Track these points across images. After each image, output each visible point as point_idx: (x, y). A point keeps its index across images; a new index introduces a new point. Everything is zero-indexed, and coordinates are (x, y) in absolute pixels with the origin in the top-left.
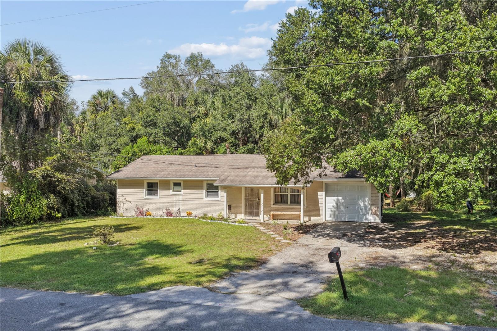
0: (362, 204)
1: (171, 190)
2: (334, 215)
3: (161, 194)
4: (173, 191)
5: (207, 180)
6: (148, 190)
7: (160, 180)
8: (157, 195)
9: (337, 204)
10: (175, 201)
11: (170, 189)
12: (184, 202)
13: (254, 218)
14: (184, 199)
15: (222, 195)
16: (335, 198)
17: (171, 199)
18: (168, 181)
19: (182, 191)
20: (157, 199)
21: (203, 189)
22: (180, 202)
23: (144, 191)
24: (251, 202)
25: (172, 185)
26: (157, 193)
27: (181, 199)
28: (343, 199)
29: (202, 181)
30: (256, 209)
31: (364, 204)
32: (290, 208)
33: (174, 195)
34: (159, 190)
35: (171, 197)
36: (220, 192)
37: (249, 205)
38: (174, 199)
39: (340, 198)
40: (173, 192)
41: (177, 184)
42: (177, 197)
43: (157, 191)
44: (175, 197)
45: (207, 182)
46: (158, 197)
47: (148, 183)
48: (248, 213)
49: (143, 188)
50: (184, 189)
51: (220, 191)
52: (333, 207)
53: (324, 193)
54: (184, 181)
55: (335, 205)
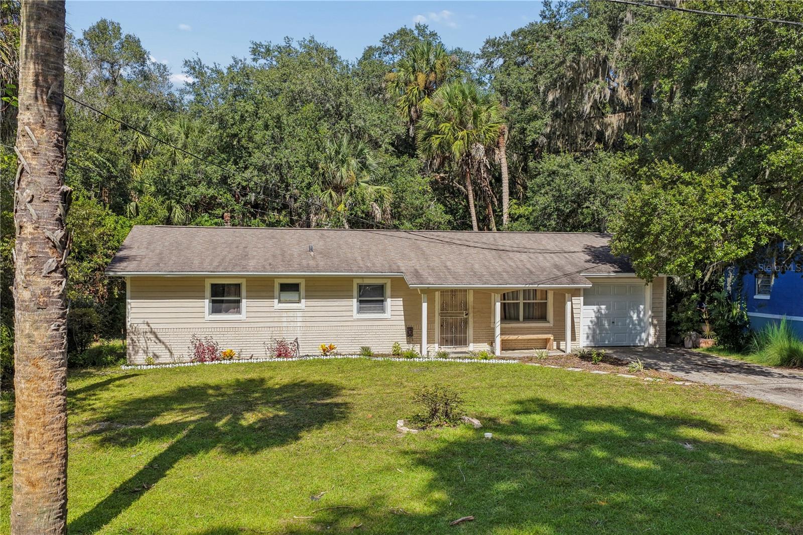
0: (635, 317)
1: (276, 301)
2: (593, 337)
3: (250, 309)
4: (280, 302)
5: (362, 278)
6: (214, 302)
7: (250, 279)
8: (239, 312)
9: (597, 318)
10: (285, 324)
11: (273, 297)
12: (308, 324)
13: (459, 350)
14: (308, 319)
15: (394, 306)
16: (595, 308)
17: (276, 319)
18: (270, 280)
19: (303, 301)
20: (240, 321)
21: (351, 297)
22: (299, 324)
23: (206, 303)
24: (450, 320)
25: (277, 288)
26: (239, 307)
27: (300, 319)
28: (607, 309)
29: (350, 279)
30: (460, 332)
31: (638, 316)
32: (524, 328)
33: (281, 310)
34: (244, 301)
35: (277, 314)
36: (389, 302)
37: (447, 326)
38: (284, 319)
39: (603, 307)
40: (280, 305)
41: (290, 287)
42: (291, 314)
43: (239, 302)
44: (285, 314)
45: (360, 281)
46: (242, 316)
47: (213, 286)
48: (444, 342)
49: (203, 298)
50: (307, 297)
51: (389, 300)
52: (591, 322)
53: (582, 298)
54: (308, 279)
55: (594, 319)
